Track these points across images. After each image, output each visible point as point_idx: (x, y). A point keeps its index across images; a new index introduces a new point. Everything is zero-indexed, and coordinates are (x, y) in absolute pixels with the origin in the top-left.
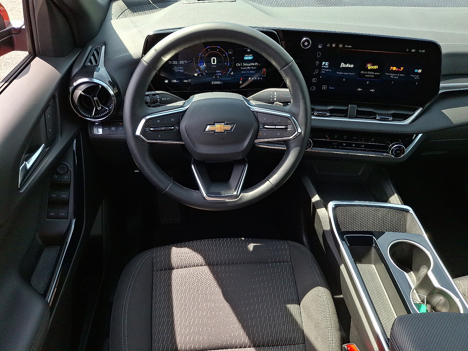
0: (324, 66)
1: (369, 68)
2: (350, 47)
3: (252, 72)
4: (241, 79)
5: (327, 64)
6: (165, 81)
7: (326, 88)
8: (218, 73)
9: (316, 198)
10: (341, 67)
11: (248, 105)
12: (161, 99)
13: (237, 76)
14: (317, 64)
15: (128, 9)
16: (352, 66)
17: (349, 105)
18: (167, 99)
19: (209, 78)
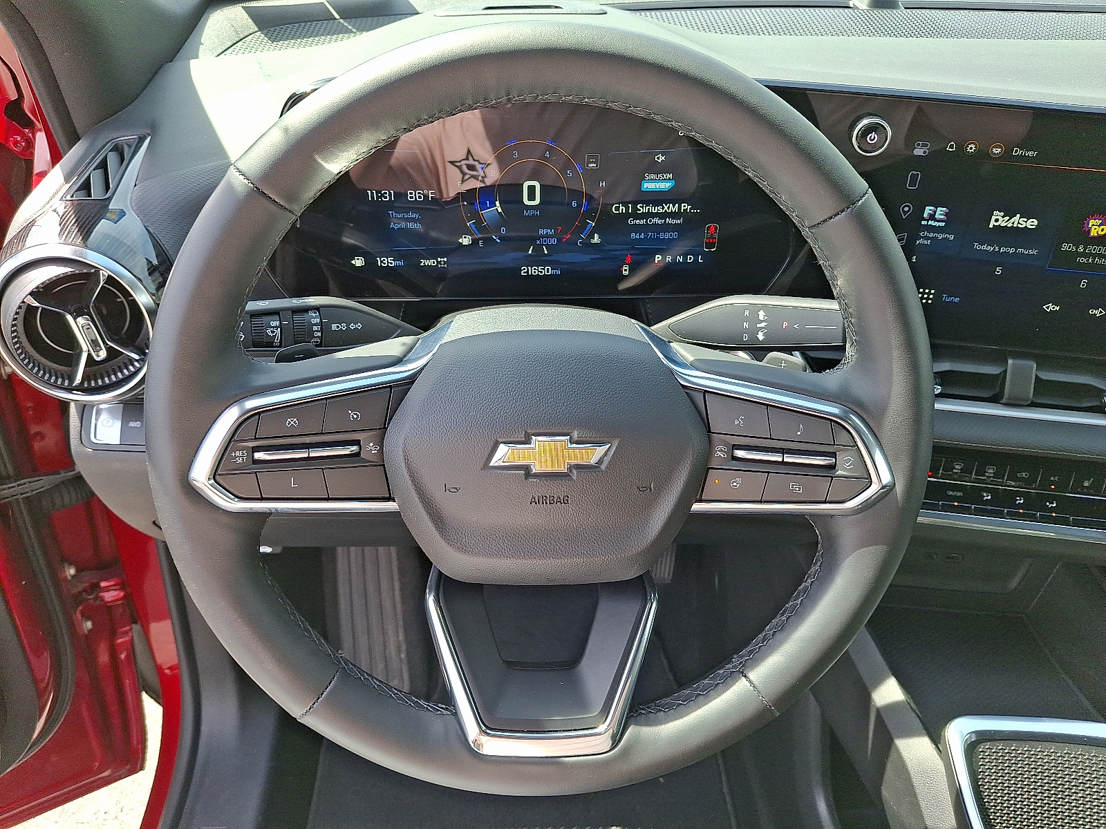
0: (928, 221)
1: (1093, 233)
2: (1030, 153)
3: (667, 236)
4: (628, 259)
5: (940, 212)
6: (353, 262)
7: (931, 299)
8: (547, 236)
9: (889, 692)
10: (991, 226)
11: (665, 361)
12: (324, 328)
13: (613, 247)
14: (905, 213)
15: (260, 32)
16: (1032, 223)
17: (1010, 361)
18: (352, 326)
19: (514, 255)
